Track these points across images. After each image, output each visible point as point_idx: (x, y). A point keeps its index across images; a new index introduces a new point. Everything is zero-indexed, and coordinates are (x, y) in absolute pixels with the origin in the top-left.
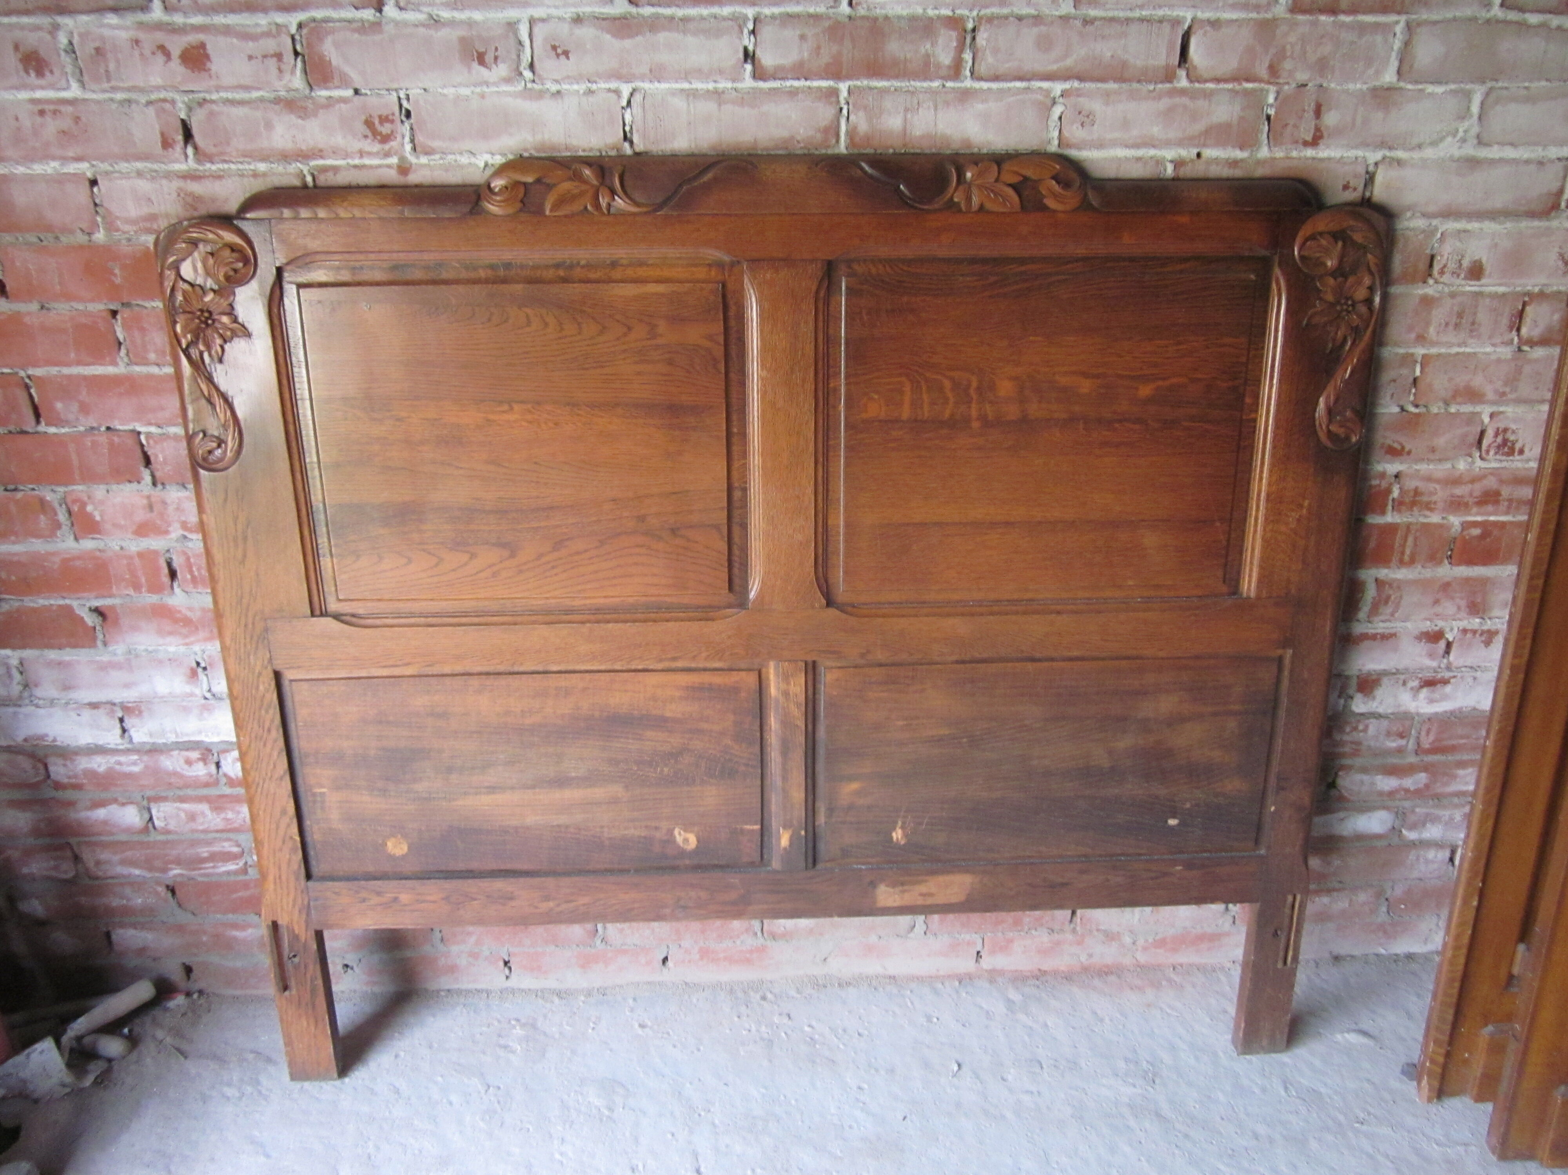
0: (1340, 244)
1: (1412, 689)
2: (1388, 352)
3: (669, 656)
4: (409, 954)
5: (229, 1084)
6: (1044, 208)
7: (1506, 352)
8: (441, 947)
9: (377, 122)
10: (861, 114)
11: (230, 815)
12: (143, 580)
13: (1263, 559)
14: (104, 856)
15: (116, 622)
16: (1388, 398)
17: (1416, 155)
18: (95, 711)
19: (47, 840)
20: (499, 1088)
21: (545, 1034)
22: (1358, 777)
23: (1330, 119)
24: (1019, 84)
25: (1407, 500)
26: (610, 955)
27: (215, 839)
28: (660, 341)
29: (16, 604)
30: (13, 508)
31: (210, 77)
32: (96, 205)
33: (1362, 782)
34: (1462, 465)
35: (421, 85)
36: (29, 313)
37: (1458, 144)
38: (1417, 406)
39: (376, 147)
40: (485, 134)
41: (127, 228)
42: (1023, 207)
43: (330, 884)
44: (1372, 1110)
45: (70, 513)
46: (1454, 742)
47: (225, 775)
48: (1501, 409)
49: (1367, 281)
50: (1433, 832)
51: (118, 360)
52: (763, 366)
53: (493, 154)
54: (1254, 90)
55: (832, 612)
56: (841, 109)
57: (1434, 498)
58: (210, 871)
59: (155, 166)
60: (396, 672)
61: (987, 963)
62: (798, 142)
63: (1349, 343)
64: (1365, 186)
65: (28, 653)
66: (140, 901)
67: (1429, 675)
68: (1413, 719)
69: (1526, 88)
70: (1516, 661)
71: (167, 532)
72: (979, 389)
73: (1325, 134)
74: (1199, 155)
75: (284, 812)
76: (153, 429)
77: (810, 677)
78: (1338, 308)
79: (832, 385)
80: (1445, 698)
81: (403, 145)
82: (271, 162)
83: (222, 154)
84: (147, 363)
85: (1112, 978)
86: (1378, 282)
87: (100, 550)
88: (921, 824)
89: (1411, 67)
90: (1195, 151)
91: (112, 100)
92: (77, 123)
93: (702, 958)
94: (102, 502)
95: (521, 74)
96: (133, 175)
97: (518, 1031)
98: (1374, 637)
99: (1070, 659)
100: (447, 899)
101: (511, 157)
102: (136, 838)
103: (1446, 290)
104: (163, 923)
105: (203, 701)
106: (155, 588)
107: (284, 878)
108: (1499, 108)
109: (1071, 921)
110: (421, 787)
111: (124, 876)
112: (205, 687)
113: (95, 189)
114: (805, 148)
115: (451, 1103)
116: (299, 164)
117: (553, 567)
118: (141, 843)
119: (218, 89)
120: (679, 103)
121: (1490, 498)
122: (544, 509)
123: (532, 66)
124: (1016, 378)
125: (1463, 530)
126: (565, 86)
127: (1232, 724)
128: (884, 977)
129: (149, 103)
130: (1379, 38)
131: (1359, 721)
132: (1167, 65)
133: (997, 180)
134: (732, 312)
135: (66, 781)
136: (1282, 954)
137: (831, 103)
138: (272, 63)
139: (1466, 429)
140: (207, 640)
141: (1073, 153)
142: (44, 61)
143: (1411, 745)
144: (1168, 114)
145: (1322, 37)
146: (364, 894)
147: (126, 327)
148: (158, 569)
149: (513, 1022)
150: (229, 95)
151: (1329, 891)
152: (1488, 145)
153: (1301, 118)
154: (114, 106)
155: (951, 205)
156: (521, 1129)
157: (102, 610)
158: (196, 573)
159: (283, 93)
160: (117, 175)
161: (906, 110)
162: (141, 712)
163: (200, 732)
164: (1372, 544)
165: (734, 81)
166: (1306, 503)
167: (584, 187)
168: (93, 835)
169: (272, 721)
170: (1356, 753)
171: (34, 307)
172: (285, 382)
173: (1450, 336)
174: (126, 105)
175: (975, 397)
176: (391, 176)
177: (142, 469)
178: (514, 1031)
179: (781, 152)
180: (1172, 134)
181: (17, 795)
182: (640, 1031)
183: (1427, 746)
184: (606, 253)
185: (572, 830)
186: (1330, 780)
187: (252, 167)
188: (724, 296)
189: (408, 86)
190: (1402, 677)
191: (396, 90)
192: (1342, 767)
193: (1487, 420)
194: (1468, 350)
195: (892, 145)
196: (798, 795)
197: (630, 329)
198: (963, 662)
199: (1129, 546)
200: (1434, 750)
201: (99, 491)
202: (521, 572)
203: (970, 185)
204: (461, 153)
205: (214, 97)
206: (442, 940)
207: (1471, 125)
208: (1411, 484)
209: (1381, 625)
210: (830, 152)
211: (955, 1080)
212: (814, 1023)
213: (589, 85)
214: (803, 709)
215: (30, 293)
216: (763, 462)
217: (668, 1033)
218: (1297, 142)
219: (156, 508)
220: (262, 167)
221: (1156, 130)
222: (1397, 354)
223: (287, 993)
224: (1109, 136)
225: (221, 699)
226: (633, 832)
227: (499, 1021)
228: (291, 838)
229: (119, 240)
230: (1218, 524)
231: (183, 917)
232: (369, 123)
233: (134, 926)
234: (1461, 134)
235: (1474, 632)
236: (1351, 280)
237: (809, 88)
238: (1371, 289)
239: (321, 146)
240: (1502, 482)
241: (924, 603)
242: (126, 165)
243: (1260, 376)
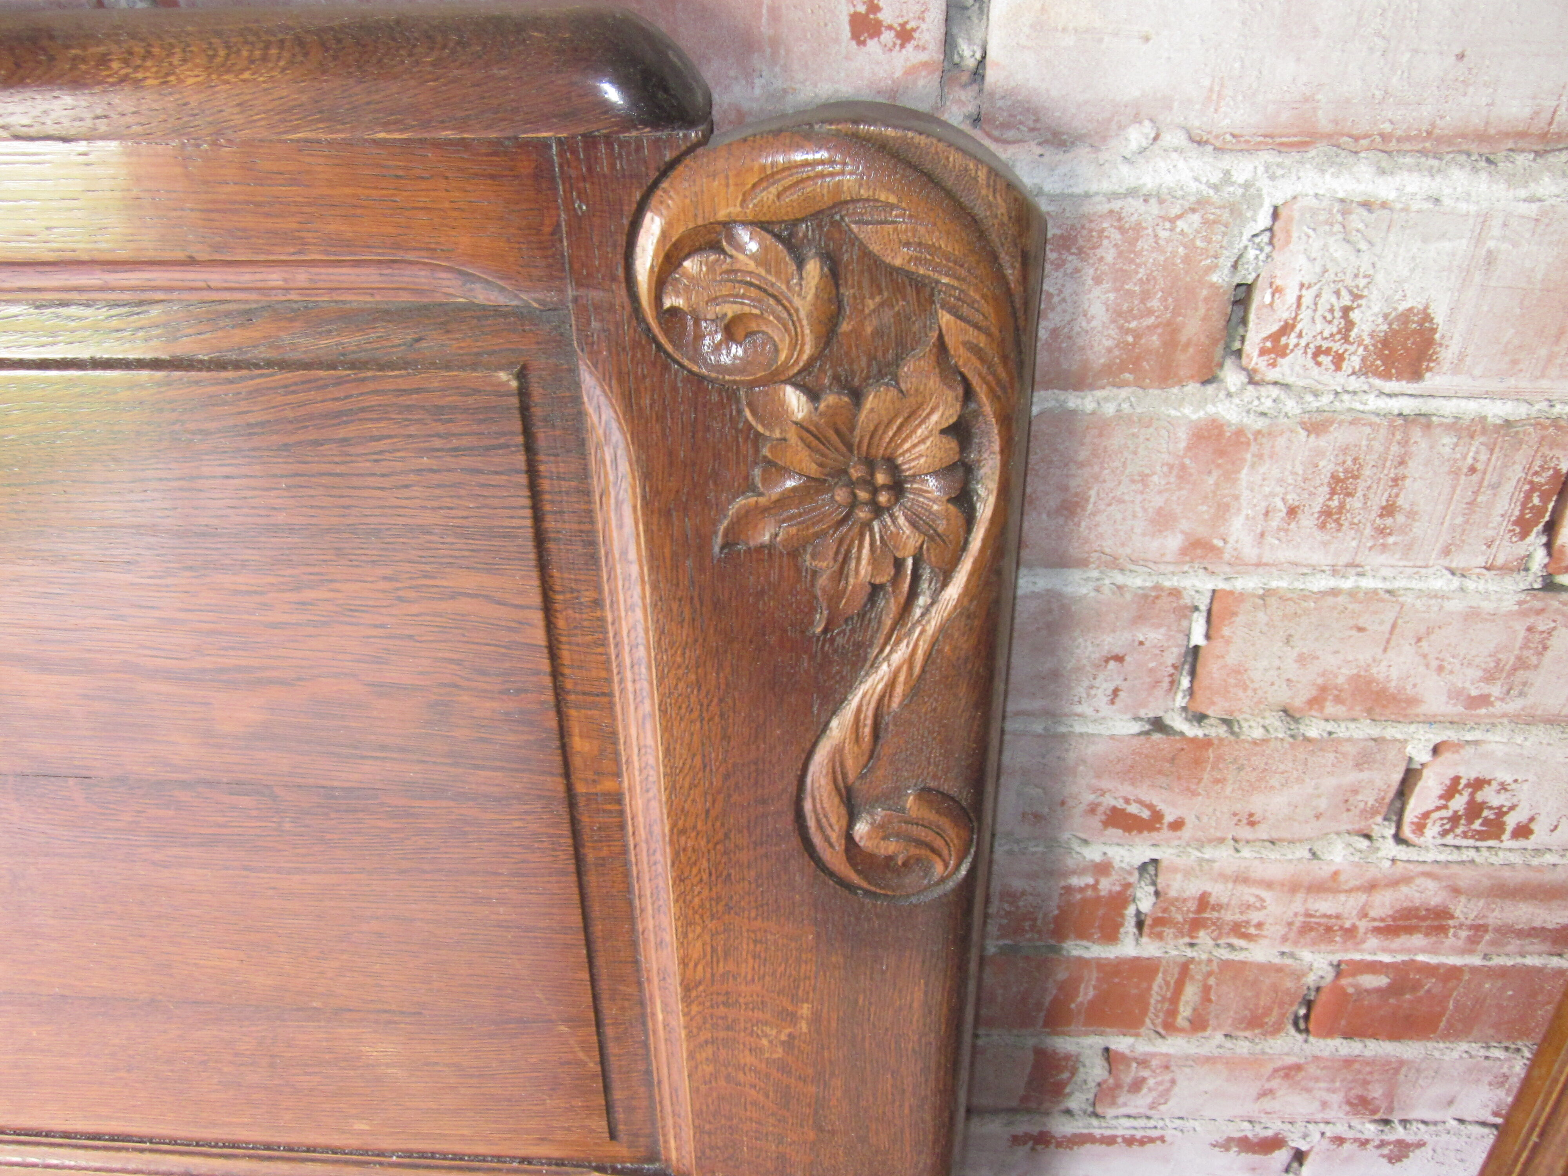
0: (813, 268)
25: (1178, 917)
34: (1338, 854)
38: (1200, 718)
48: (1470, 735)
49: (942, 406)
57: (1255, 917)
64: (951, 25)
86: (986, 410)
103: (1292, 406)
121: (1419, 922)
125: (1338, 975)
139: (1352, 777)
164: (1086, 993)
166: (805, 1010)
173: (1306, 545)
193: (1421, 757)
194: (1368, 583)
208: (1187, 886)
209: (1125, 1121)
235: (1363, 1142)
238: (961, 430)
240: (1457, 890)
243: (609, 681)
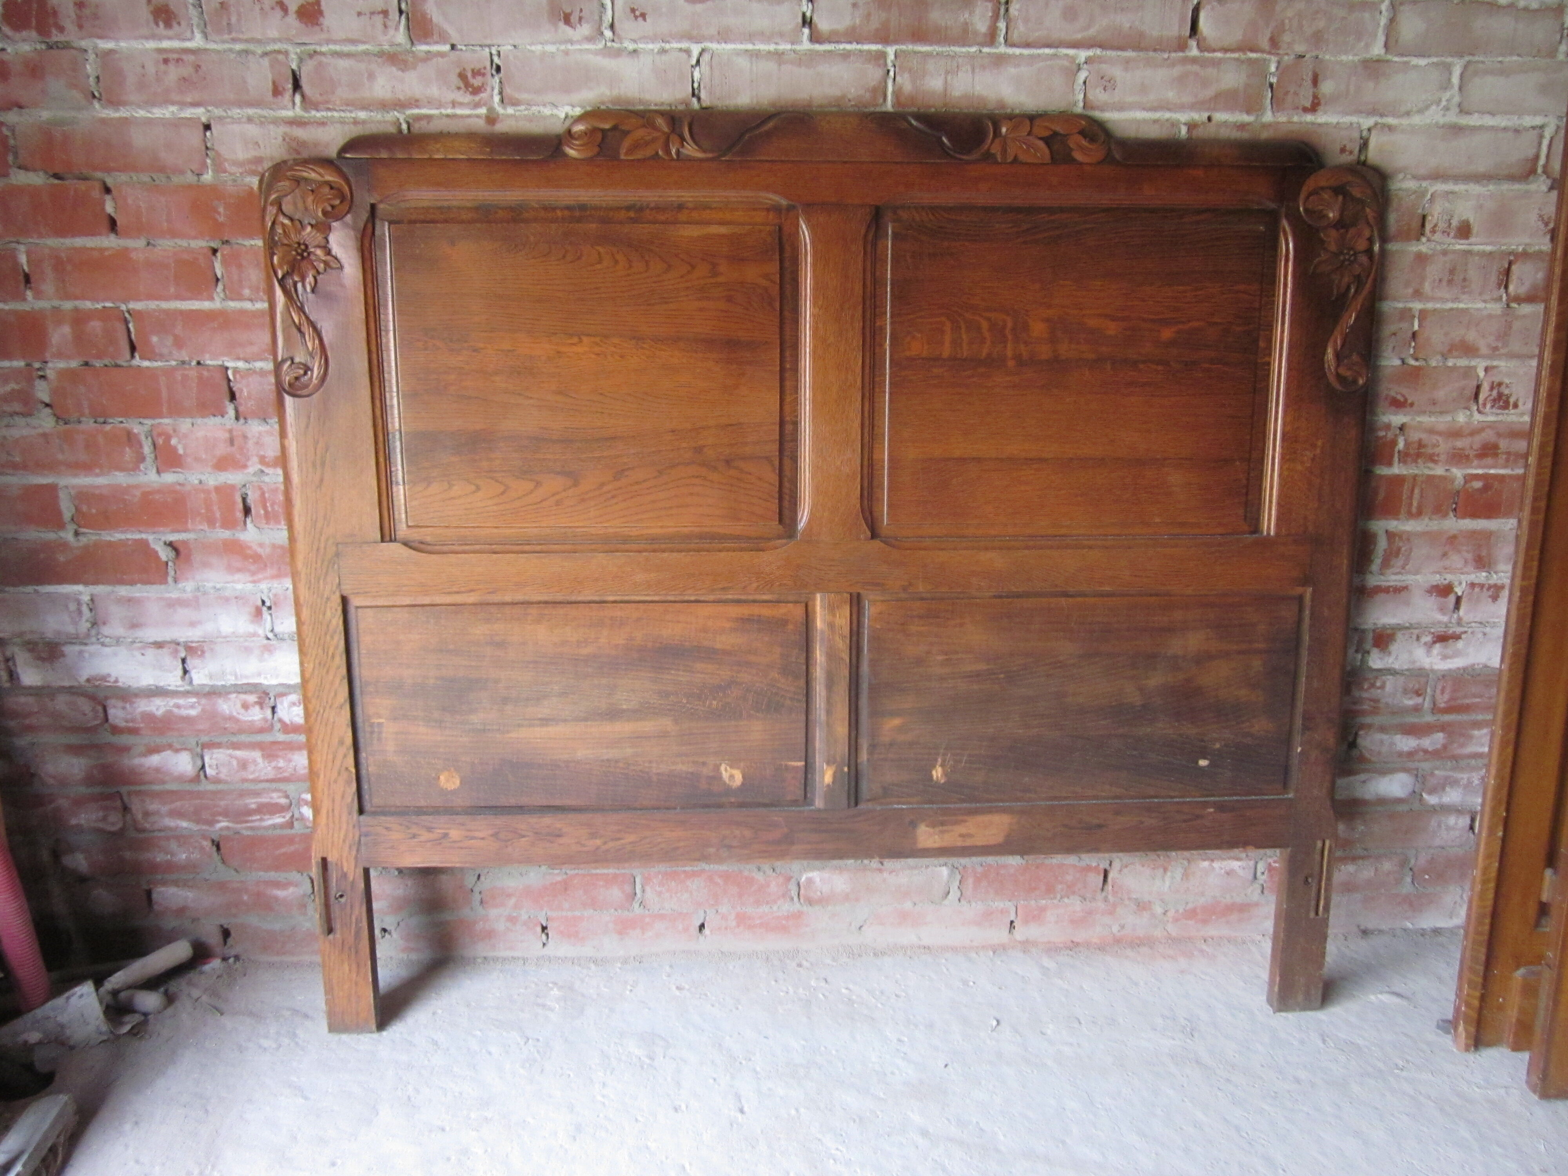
0: (1340, 198)
1: (1425, 644)
2: (1389, 307)
3: (720, 586)
4: (447, 916)
5: (266, 1037)
6: (1073, 161)
7: (1496, 308)
8: (480, 911)
9: (469, 75)
10: (906, 75)
11: (281, 763)
12: (218, 515)
13: (1279, 496)
14: (153, 806)
15: (188, 559)
16: (1390, 348)
17: (1405, 121)
18: (160, 651)
19: (97, 790)
20: (538, 1040)
21: (583, 995)
22: (1378, 736)
23: (1327, 87)
24: (1047, 51)
25: (1412, 452)
26: (647, 920)
27: (264, 789)
28: (721, 279)
29: (94, 538)
30: (101, 440)
31: (322, 30)
32: (207, 148)
33: (1382, 742)
34: (1461, 418)
35: (511, 42)
36: (136, 249)
37: (1442, 112)
38: (1417, 359)
39: (467, 98)
40: (567, 88)
41: (233, 169)
42: (1054, 160)
43: (383, 818)
44: (1409, 1058)
45: (154, 445)
46: (1467, 701)
47: (280, 721)
48: (1495, 363)
49: (1367, 233)
50: (1452, 796)
51: (215, 295)
52: (815, 304)
53: (573, 106)
54: (1257, 60)
55: (877, 543)
56: (888, 71)
57: (1437, 450)
58: (257, 824)
59: (265, 113)
60: (458, 599)
61: (1020, 933)
62: (850, 100)
63: (1353, 290)
64: (1360, 151)
65: (100, 589)
66: (184, 856)
67: (1441, 630)
68: (1428, 676)
69: (1500, 62)
70: (1525, 583)
71: (245, 466)
72: (1014, 329)
73: (1322, 102)
74: (1209, 119)
75: (341, 742)
76: (241, 365)
77: (855, 609)
78: (1342, 258)
79: (878, 324)
80: (1457, 654)
81: (492, 96)
82: (371, 111)
83: (327, 102)
84: (240, 298)
85: (1144, 950)
86: (1376, 233)
87: (180, 484)
88: (960, 762)
89: (1397, 41)
90: (1205, 115)
91: (231, 50)
92: (197, 71)
93: (738, 926)
94: (185, 436)
95: (602, 34)
96: (244, 120)
97: (555, 992)
98: (1387, 590)
99: (1102, 595)
100: (495, 835)
101: (589, 109)
102: (188, 787)
103: (1439, 248)
104: (206, 880)
105: (266, 642)
106: (229, 523)
107: (336, 813)
108: (1477, 81)
109: (1102, 890)
110: (475, 718)
111: (170, 829)
112: (268, 626)
113: (208, 134)
114: (855, 106)
115: (490, 1053)
116: (396, 113)
117: (613, 497)
118: (190, 793)
119: (328, 41)
120: (743, 63)
121: (1488, 451)
122: (607, 439)
123: (612, 27)
124: (1048, 320)
125: (1466, 482)
126: (641, 46)
127: (1257, 664)
128: (919, 947)
129: (265, 54)
130: (1367, 15)
131: (1377, 678)
132: (1180, 37)
133: (1029, 134)
134: (787, 254)
135: (123, 724)
136: (1313, 903)
137: (879, 66)
138: (379, 19)
139: (1463, 383)
140: (274, 577)
141: (1097, 114)
142: (173, 13)
143: (1427, 705)
144: (1181, 80)
145: (1317, 12)
146: (414, 830)
147: (225, 263)
148: (234, 503)
149: (550, 985)
150: (337, 48)
151: (1354, 859)
152: (1468, 113)
153: (1300, 86)
154: (232, 56)
155: (988, 157)
156: (562, 1075)
157: (175, 545)
158: (270, 509)
159: (386, 47)
160: (228, 120)
161: (947, 72)
162: (203, 652)
163: (259, 674)
164: (1381, 495)
165: (793, 43)
166: (1319, 443)
167: (656, 134)
168: (144, 783)
169: (337, 647)
170: (1375, 711)
171: (140, 243)
172: (371, 312)
173: (1444, 292)
174: (244, 56)
175: (1010, 337)
176: (480, 125)
177: (227, 403)
178: (552, 993)
179: (834, 109)
180: (1187, 99)
181: (74, 739)
182: (678, 993)
183: (1443, 705)
184: (673, 195)
185: (621, 765)
186: (1351, 739)
187: (353, 115)
188: (780, 239)
189: (500, 42)
190: (1416, 632)
191: (489, 46)
192: (1362, 726)
193: (1482, 374)
194: (1461, 306)
195: (936, 105)
196: (842, 730)
197: (693, 267)
198: (1000, 597)
199: (1155, 483)
200: (1448, 710)
201: (185, 424)
202: (583, 500)
203: (1005, 138)
204: (544, 105)
205: (324, 49)
206: (482, 902)
207: (1453, 95)
208: (1415, 436)
209: (1393, 577)
210: (878, 109)
211: (994, 1034)
212: (851, 986)
213: (663, 45)
214: (848, 642)
215: (139, 229)
216: (814, 396)
217: (706, 995)
218: (1298, 108)
219: (238, 441)
220: (362, 115)
221: (1171, 95)
222: (1396, 308)
223: (331, 936)
224: (1129, 99)
225: (283, 639)
226: (682, 767)
227: (536, 984)
228: (347, 769)
229: (226, 181)
230: (1238, 463)
231: (224, 874)
232: (462, 76)
233: (176, 883)
234: (1444, 103)
235: (1482, 586)
236: (1352, 231)
237: (860, 51)
238: (1371, 241)
239: (417, 96)
240: (1499, 435)
241: (964, 537)
242: (239, 111)
243: (1272, 321)
